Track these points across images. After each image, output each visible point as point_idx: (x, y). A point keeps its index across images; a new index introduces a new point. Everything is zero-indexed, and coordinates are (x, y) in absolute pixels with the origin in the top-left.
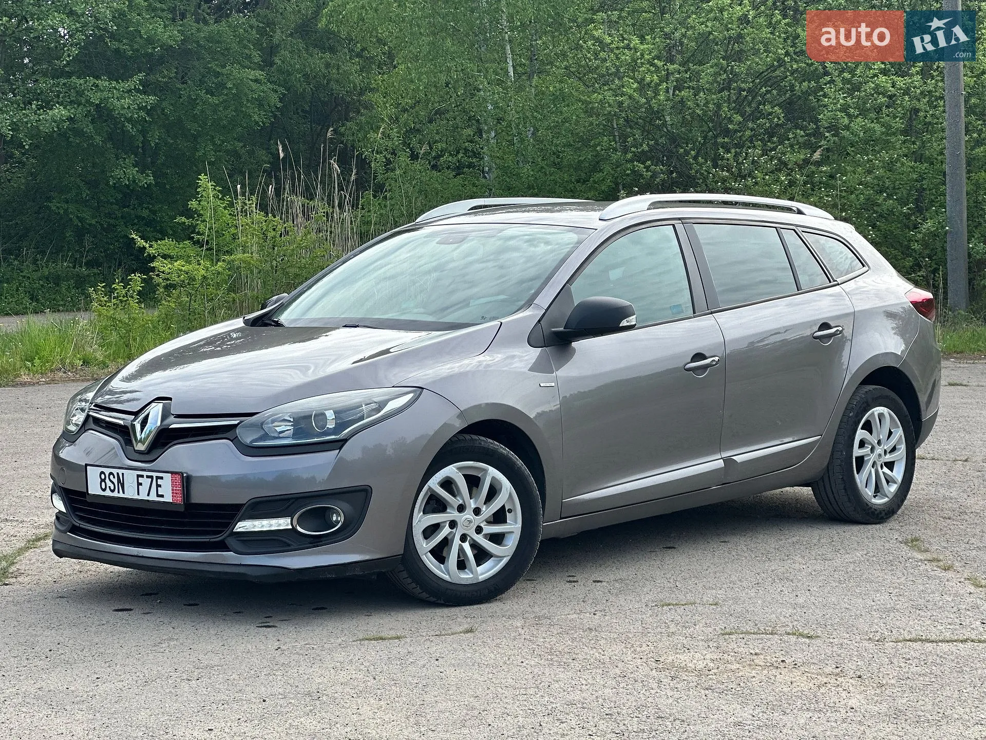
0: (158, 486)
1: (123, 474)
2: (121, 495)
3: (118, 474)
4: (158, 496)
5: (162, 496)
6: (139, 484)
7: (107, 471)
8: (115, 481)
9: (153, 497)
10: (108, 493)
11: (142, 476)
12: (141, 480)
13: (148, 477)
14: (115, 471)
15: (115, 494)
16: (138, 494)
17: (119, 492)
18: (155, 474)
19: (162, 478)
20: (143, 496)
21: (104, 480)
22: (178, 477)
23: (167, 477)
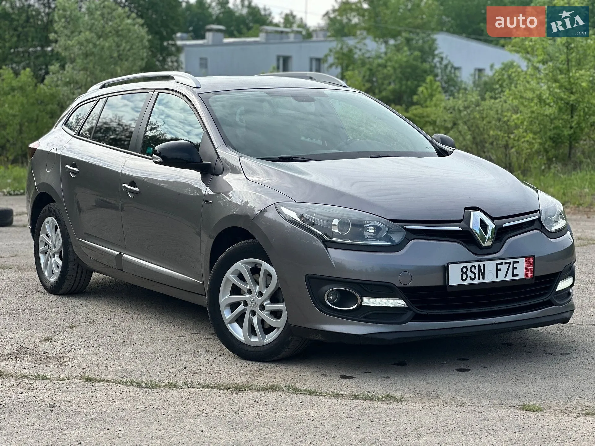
0: (514, 268)
1: (484, 265)
2: (481, 281)
3: (479, 266)
4: (514, 275)
5: (517, 275)
6: (498, 270)
7: (469, 265)
8: (476, 271)
9: (510, 277)
10: (469, 281)
11: (501, 264)
12: (499, 267)
13: (506, 263)
14: (476, 264)
15: (476, 281)
16: (497, 277)
17: (479, 279)
18: (511, 261)
19: (518, 262)
20: (501, 278)
21: (466, 273)
22: (530, 260)
23: (522, 261)
